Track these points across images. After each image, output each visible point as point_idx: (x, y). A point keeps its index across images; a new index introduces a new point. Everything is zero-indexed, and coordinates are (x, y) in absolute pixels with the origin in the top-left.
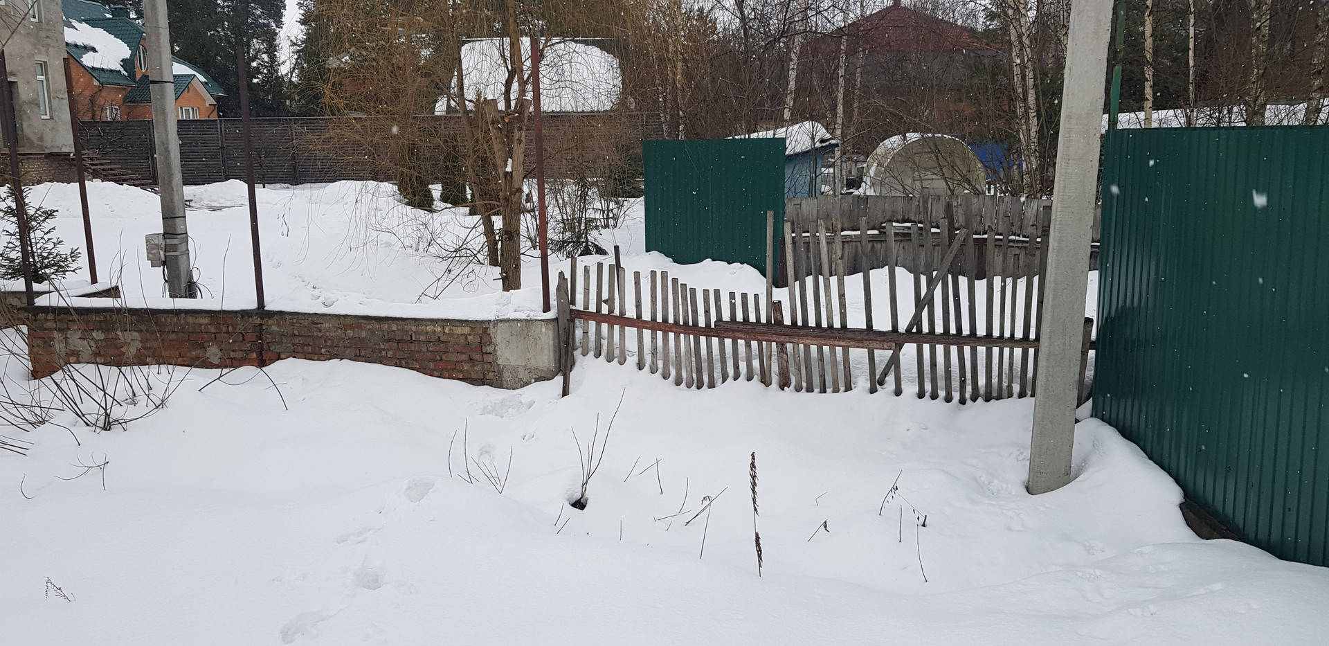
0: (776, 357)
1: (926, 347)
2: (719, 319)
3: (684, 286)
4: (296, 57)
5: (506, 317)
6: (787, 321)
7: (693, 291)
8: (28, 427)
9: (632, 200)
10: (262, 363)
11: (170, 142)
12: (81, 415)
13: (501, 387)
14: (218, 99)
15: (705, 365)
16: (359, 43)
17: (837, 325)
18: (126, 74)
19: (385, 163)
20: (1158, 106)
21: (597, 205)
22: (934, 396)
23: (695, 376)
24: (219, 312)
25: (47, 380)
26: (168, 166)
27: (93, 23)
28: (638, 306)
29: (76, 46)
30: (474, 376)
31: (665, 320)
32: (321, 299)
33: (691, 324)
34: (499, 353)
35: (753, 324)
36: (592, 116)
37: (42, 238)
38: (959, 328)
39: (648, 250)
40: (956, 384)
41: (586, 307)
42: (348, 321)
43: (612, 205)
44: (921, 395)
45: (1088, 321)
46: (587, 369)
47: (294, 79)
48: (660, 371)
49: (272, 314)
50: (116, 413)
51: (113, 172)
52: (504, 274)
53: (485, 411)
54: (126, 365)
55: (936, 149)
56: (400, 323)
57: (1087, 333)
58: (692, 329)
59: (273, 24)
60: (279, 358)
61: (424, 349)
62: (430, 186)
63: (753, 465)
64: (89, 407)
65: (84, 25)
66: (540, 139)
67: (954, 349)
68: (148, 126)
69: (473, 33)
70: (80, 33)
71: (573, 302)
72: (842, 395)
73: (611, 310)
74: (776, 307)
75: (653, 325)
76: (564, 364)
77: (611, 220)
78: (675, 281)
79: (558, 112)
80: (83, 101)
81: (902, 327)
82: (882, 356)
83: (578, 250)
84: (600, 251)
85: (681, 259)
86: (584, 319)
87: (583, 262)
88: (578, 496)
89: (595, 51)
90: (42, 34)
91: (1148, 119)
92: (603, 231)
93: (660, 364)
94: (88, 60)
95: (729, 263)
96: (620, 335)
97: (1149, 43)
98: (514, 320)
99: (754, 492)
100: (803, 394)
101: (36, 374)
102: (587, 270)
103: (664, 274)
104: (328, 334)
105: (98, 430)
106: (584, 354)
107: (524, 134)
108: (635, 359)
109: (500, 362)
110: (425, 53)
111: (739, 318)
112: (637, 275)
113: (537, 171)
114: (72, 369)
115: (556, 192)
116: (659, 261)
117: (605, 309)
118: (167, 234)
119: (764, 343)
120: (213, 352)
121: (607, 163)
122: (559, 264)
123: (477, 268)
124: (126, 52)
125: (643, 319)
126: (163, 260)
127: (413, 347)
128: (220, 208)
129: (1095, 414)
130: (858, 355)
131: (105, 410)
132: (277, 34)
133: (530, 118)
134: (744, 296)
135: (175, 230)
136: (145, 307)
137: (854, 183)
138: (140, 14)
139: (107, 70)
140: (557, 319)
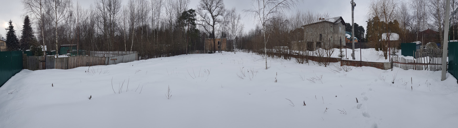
0: (414, 66)
1: (431, 65)
2: (408, 62)
4: (366, 36)
5: (385, 62)
6: (416, 63)
7: (406, 59)
8: (340, 70)
9: (400, 50)
10: (361, 66)
11: (354, 44)
13: (385, 69)
14: (358, 40)
16: (372, 34)
17: (421, 63)
19: (374, 46)
20: (455, 40)
22: (432, 70)
23: (406, 68)
24: (357, 61)
26: (353, 47)
28: (400, 61)
30: (382, 68)
32: (367, 60)
34: (384, 66)
36: (395, 41)
37: (342, 53)
38: (434, 63)
39: (401, 55)
40: (434, 69)
42: (370, 62)
43: (398, 50)
44: (430, 70)
45: (447, 62)
46: (394, 68)
47: (365, 38)
49: (362, 61)
51: (348, 47)
52: (385, 58)
53: (383, 72)
54: (349, 65)
55: (432, 44)
56: (374, 62)
57: (447, 63)
58: (406, 64)
59: (364, 33)
60: (363, 66)
61: (376, 65)
64: (345, 69)
67: (434, 65)
68: (352, 43)
69: (383, 32)
70: (347, 35)
72: (422, 70)
74: (415, 61)
75: (402, 63)
76: (392, 67)
80: (347, 41)
81: (428, 63)
82: (426, 66)
84: (396, 55)
85: (405, 56)
86: (394, 62)
87: (394, 56)
88: (393, 82)
89: (396, 34)
91: (454, 41)
93: (402, 67)
94: (347, 37)
95: (410, 56)
96: (398, 64)
97: (454, 33)
100: (418, 70)
101: (341, 66)
103: (403, 58)
104: (367, 64)
105: (346, 71)
106: (394, 66)
107: (388, 43)
108: (400, 67)
111: (411, 62)
112: (400, 58)
113: (389, 47)
114: (344, 65)
115: (392, 49)
116: (403, 56)
117: (396, 61)
120: (356, 65)
121: (397, 46)
122: (391, 56)
123: (383, 57)
124: (350, 36)
126: (352, 56)
129: (448, 72)
130: (424, 66)
131: (347, 69)
134: (411, 60)
135: (354, 53)
136: (351, 60)
137: (424, 48)
138: (352, 33)
139: (349, 38)
140: (391, 63)
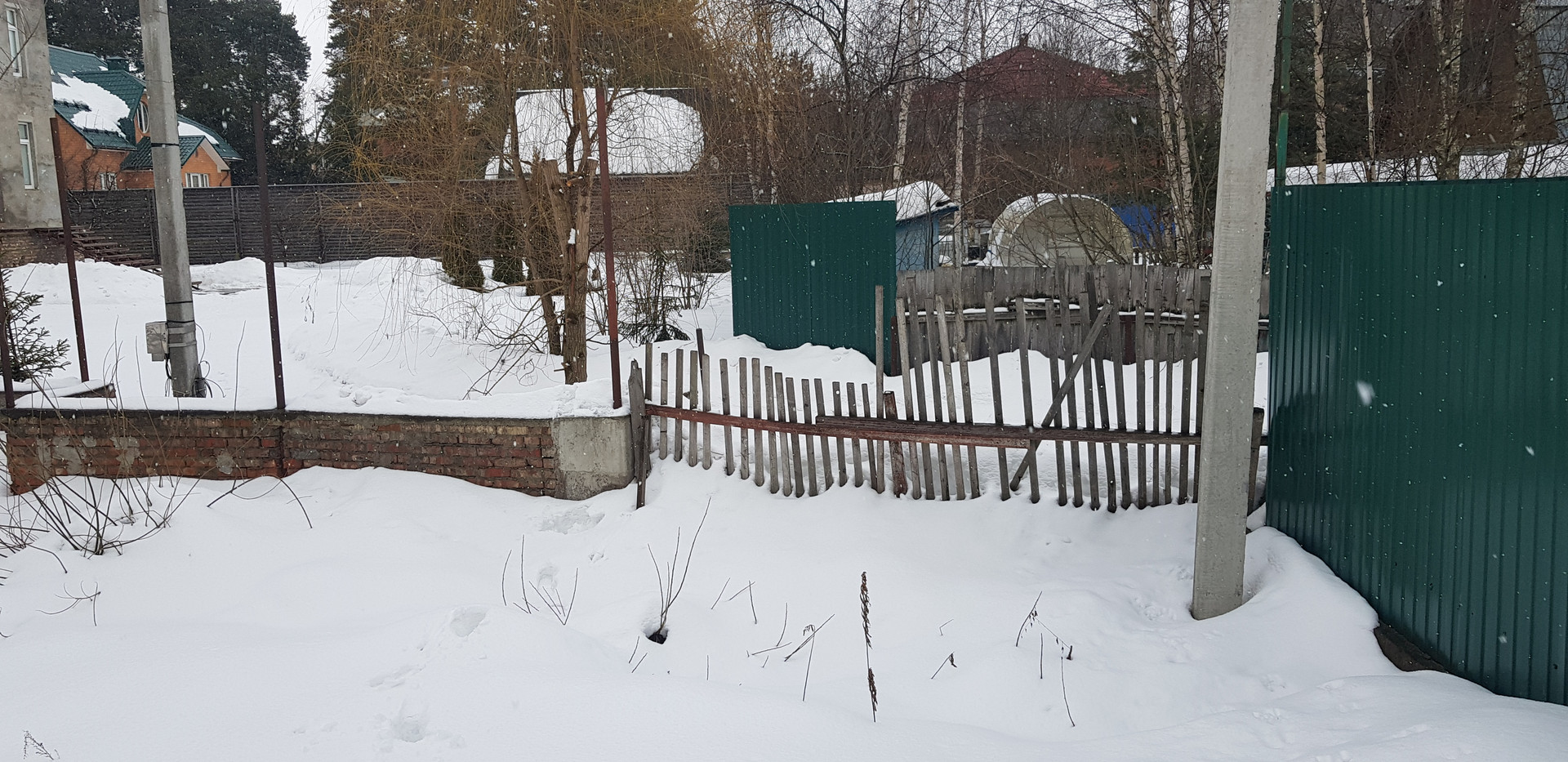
0: (890, 458)
1: (1067, 445)
2: (821, 414)
3: (779, 375)
4: (323, 114)
5: (569, 415)
6: (902, 415)
7: (790, 381)
8: (7, 551)
9: (716, 275)
10: (282, 473)
11: (174, 214)
12: (68, 537)
13: (564, 497)
14: (232, 164)
15: (805, 469)
16: (397, 97)
17: (961, 419)
18: (124, 135)
19: (426, 236)
20: (1333, 159)
21: (676, 282)
22: (1078, 503)
23: (793, 482)
24: (231, 413)
25: (28, 496)
26: (173, 243)
27: (86, 77)
28: (726, 399)
29: (66, 104)
30: (533, 485)
31: (757, 416)
32: (352, 397)
33: (788, 420)
34: (561, 457)
35: (861, 419)
36: (669, 179)
37: (24, 328)
38: (1105, 421)
39: (736, 335)
40: (1103, 488)
41: (664, 401)
42: (385, 422)
43: (694, 282)
44: (1062, 501)
45: (1258, 412)
46: (666, 475)
47: (320, 140)
48: (752, 476)
49: (294, 414)
50: (110, 534)
51: (108, 251)
52: (567, 364)
53: (546, 526)
54: (122, 477)
55: (1072, 212)
56: (445, 422)
57: (1257, 426)
58: (788, 426)
59: (296, 77)
60: (303, 467)
61: (473, 454)
62: (480, 262)
63: (864, 588)
64: (77, 527)
65: (75, 79)
66: (607, 205)
67: (1100, 447)
68: (149, 196)
69: (529, 84)
70: (70, 89)
71: (648, 396)
72: (968, 503)
73: (693, 405)
74: (889, 398)
75: (743, 422)
76: (638, 469)
77: (692, 299)
78: (768, 369)
79: (629, 174)
80: (73, 169)
81: (1038, 421)
82: (1015, 455)
83: (654, 335)
84: (680, 336)
85: (775, 344)
86: (662, 416)
87: (659, 348)
88: (656, 626)
89: (673, 103)
90: (26, 91)
91: (1321, 174)
92: (683, 312)
93: (752, 468)
94: (80, 120)
95: (832, 348)
96: (705, 434)
97: (1320, 85)
98: (578, 418)
99: (866, 620)
100: (923, 501)
101: (16, 489)
102: (665, 356)
103: (756, 362)
104: (359, 437)
105: (88, 554)
106: (663, 457)
107: (589, 200)
108: (722, 462)
109: (562, 468)
110: (474, 107)
111: (845, 412)
112: (724, 363)
113: (605, 243)
114: (58, 483)
115: (627, 267)
116: (749, 347)
117: (686, 404)
118: (169, 323)
119: (875, 442)
120: (224, 461)
121: (687, 233)
122: (631, 351)
123: (536, 357)
124: (124, 111)
125: (731, 414)
126: (166, 352)
127: (460, 451)
128: (233, 291)
129: (1269, 522)
130: (987, 455)
131: (97, 530)
132: (299, 88)
133: (596, 181)
134: (850, 386)
135: (180, 317)
136: (145, 408)
137: (978, 252)
138: (141, 67)
139: (102, 132)
140: (629, 416)
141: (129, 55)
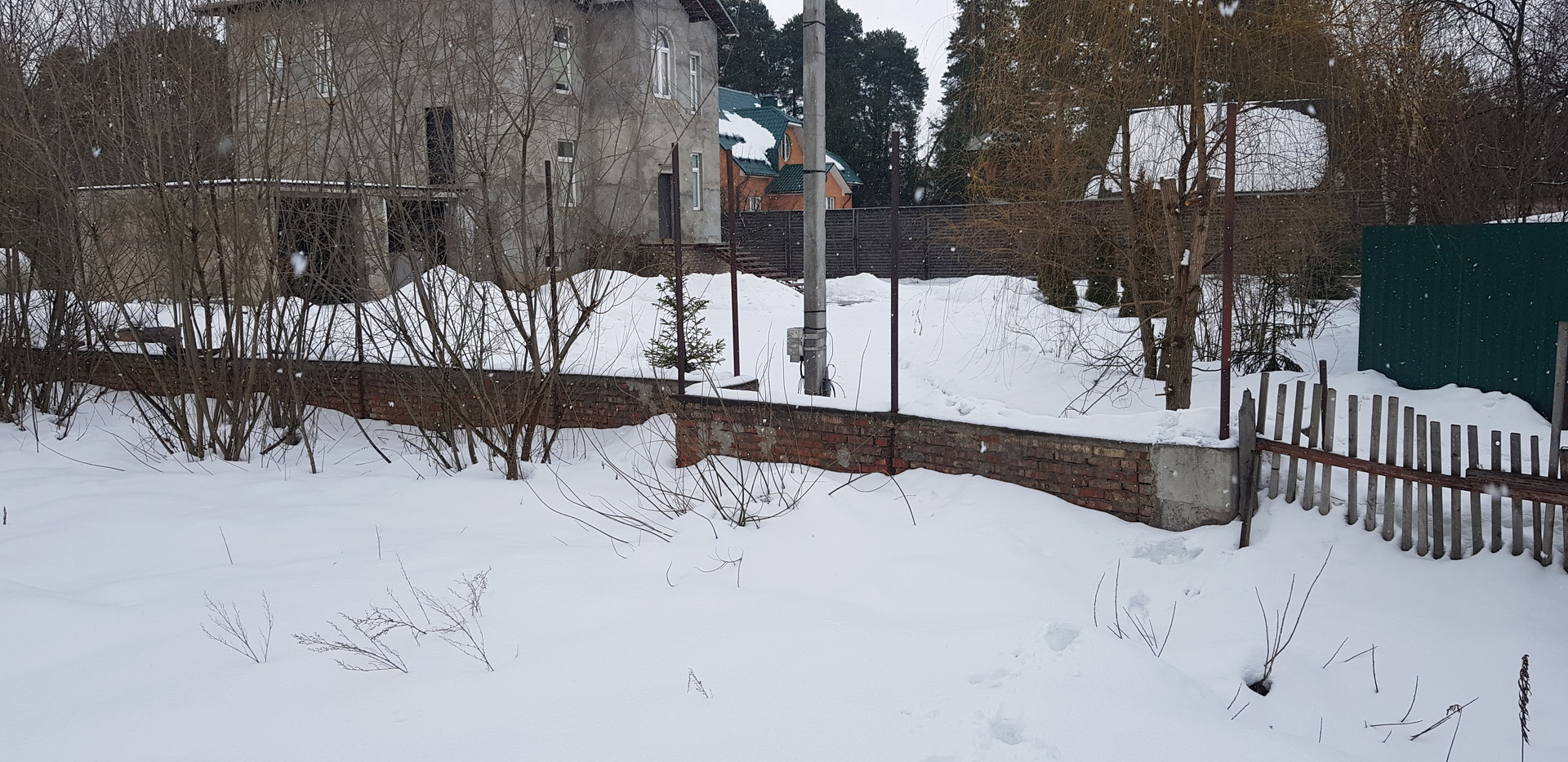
2: (1472, 467)
3: (1422, 418)
4: (935, 140)
5: (1171, 441)
7: (1436, 427)
8: (672, 514)
9: (1336, 302)
10: (891, 471)
12: (719, 508)
13: (1159, 526)
14: (854, 188)
15: (1447, 527)
16: (999, 121)
18: (770, 164)
19: (1023, 257)
23: (1431, 540)
24: (853, 412)
25: (692, 468)
27: (743, 113)
28: (1353, 439)
29: (727, 137)
31: (1391, 460)
32: (958, 406)
33: (1429, 469)
34: (1159, 484)
35: (1526, 477)
36: (1293, 195)
37: (693, 328)
39: (1360, 368)
41: (1278, 436)
42: (985, 433)
48: (1379, 529)
49: (906, 418)
50: (752, 509)
51: (753, 264)
52: (1170, 389)
53: (1138, 553)
54: (765, 460)
56: (1042, 438)
59: (914, 106)
60: (909, 467)
61: (1068, 472)
62: (1075, 282)
63: (1524, 673)
64: (727, 500)
65: (735, 115)
68: (796, 217)
70: (733, 124)
71: (1260, 429)
73: (1312, 444)
74: (1566, 456)
75: (1372, 467)
76: (1243, 507)
78: (1409, 411)
80: (733, 194)
83: (1261, 364)
84: (1292, 366)
86: (1274, 452)
88: (1259, 676)
90: (700, 126)
92: (1296, 341)
93: (1380, 519)
94: (738, 151)
95: (1484, 391)
96: (1324, 476)
98: (1181, 446)
99: (1524, 711)
101: (680, 463)
102: (1283, 388)
103: (1393, 401)
104: (961, 445)
105: (734, 525)
106: (1273, 496)
108: (1343, 509)
109: (1159, 496)
110: (1077, 128)
111: (1505, 468)
112: (1353, 400)
114: (715, 460)
115: (1245, 291)
117: (1304, 441)
118: (806, 329)
119: (1543, 505)
120: (844, 456)
123: (1131, 380)
125: (1358, 457)
126: (802, 355)
127: (1056, 468)
128: (849, 303)
131: (742, 505)
132: (917, 116)
133: (1218, 200)
134: (1515, 437)
135: (815, 324)
136: (786, 403)
138: (791, 104)
139: (753, 161)
140: (1237, 449)
141: (778, 92)
